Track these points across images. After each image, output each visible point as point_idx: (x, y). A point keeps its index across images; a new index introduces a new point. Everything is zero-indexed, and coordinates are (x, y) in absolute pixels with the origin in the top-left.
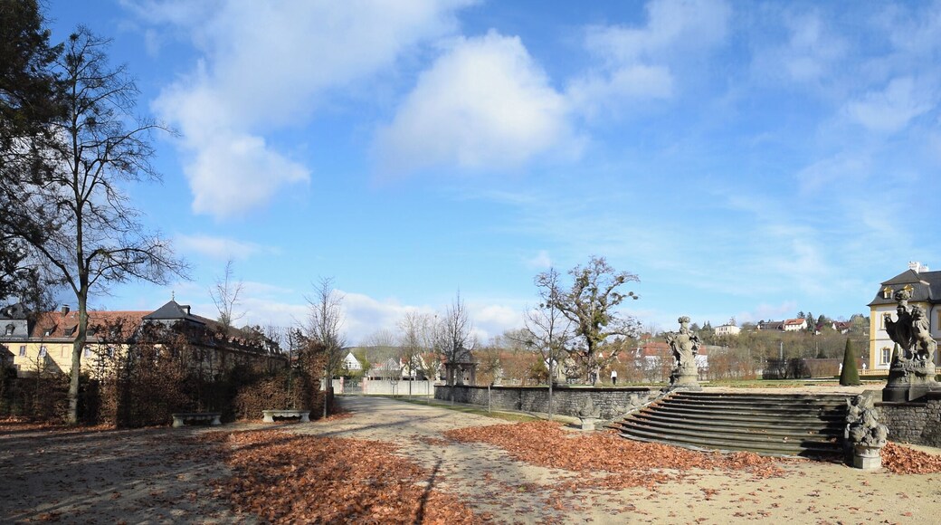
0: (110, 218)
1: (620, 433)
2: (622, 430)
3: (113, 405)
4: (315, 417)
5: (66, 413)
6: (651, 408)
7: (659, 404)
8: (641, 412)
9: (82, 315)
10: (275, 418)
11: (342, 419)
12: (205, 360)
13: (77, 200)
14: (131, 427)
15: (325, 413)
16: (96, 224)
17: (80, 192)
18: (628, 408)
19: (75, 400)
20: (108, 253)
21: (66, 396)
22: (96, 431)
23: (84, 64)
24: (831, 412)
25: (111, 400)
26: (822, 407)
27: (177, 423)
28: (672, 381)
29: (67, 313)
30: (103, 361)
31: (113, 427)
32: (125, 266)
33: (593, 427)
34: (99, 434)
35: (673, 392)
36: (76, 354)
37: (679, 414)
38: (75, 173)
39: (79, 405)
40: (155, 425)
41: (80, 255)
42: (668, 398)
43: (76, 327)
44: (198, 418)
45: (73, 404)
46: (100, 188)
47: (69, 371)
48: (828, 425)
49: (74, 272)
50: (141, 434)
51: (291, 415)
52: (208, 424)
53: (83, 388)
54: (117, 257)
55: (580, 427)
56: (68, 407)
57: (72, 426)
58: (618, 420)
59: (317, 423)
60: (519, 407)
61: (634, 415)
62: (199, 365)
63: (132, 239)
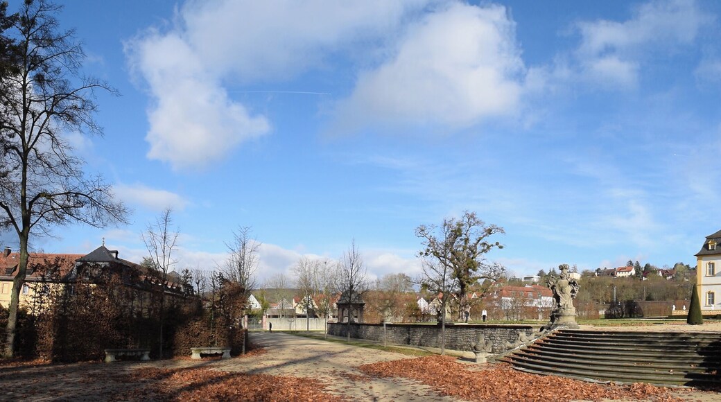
0: (54, 163)
1: (512, 366)
2: (514, 364)
3: (49, 340)
4: (235, 353)
5: (3, 347)
6: (538, 344)
7: (545, 341)
8: (529, 347)
9: (23, 254)
10: (202, 355)
11: (259, 354)
12: (136, 299)
13: (24, 148)
14: (65, 362)
15: (244, 349)
16: (40, 169)
17: (27, 140)
18: (516, 344)
19: (13, 335)
20: (51, 196)
21: (4, 331)
22: (31, 366)
23: (37, 27)
24: (707, 348)
25: (47, 336)
26: (698, 343)
27: (109, 359)
28: (553, 320)
29: (8, 255)
30: (41, 298)
31: (48, 361)
32: (66, 209)
33: (485, 360)
34: (35, 370)
35: (556, 330)
36: (15, 291)
37: (568, 350)
38: (23, 123)
39: (16, 339)
40: (88, 360)
41: (24, 198)
42: (551, 335)
43: (17, 266)
44: (128, 354)
45: (11, 339)
46: (45, 138)
47: (8, 307)
48: (705, 359)
49: (18, 214)
50: (75, 370)
51: (214, 352)
52: (138, 360)
53: (20, 323)
54: (60, 200)
55: (474, 360)
56: (5, 341)
57: (9, 360)
58: (508, 355)
59: (237, 359)
60: (408, 342)
61: (523, 350)
62: (130, 304)
63: (74, 183)
